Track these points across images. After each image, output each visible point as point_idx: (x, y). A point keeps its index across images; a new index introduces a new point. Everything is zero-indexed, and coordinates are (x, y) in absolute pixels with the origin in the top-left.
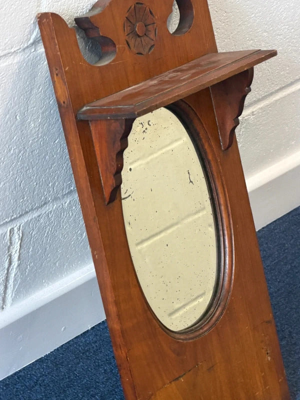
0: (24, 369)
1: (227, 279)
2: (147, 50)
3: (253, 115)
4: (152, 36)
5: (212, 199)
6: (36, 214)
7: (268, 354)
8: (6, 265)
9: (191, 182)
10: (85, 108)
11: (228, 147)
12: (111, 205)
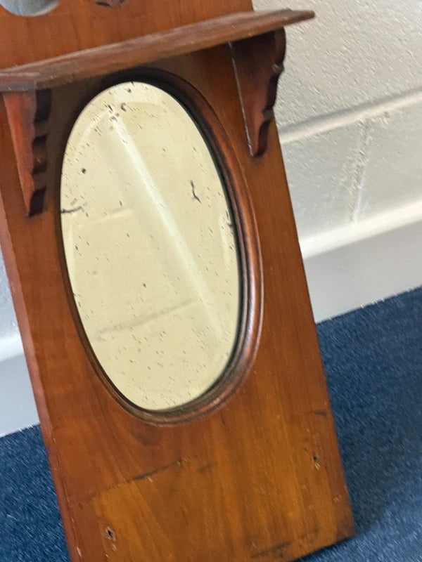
7: (315, 458)
9: (196, 197)
11: (260, 153)
12: (36, 217)
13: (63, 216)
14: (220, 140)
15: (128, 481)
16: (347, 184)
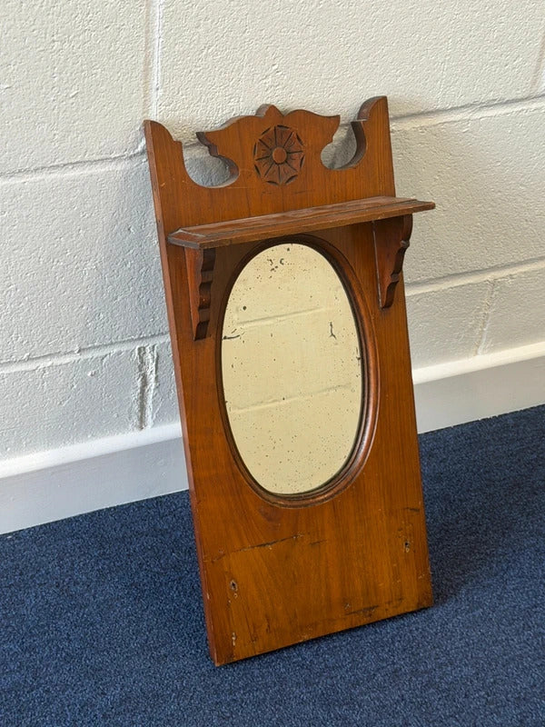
0: (169, 495)
2: (285, 180)
4: (295, 164)
5: (361, 359)
7: (406, 544)
8: (139, 383)
9: (333, 335)
10: (180, 231)
11: (388, 305)
12: (201, 341)
13: (223, 341)
14: (356, 293)
15: (253, 547)
16: (474, 326)
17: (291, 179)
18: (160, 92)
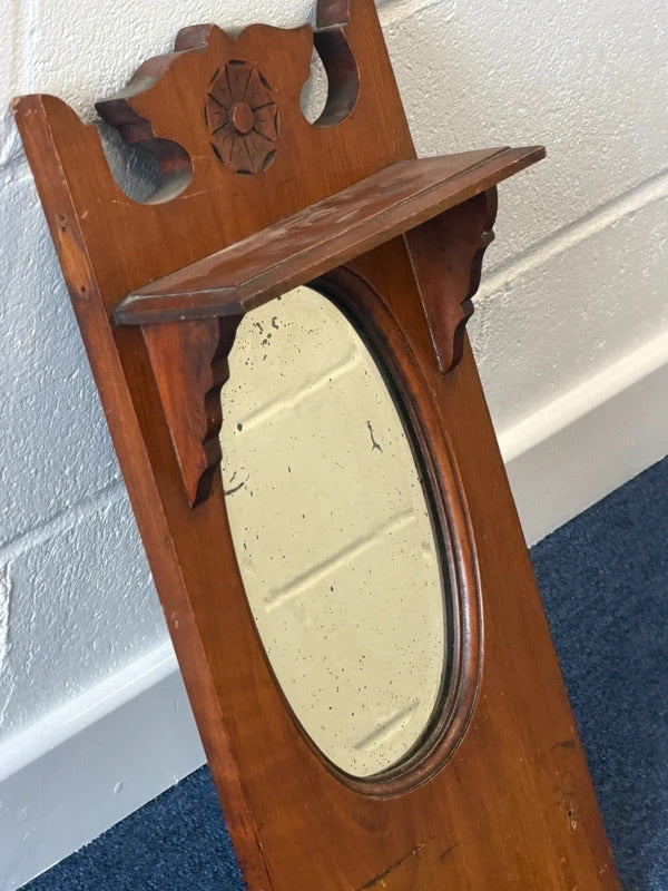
1: (468, 654)
2: (259, 163)
3: (507, 290)
4: (268, 130)
5: (426, 481)
6: (39, 540)
9: (376, 446)
10: (130, 300)
11: (450, 369)
12: (201, 508)
17: (267, 159)
18: (37, 37)
